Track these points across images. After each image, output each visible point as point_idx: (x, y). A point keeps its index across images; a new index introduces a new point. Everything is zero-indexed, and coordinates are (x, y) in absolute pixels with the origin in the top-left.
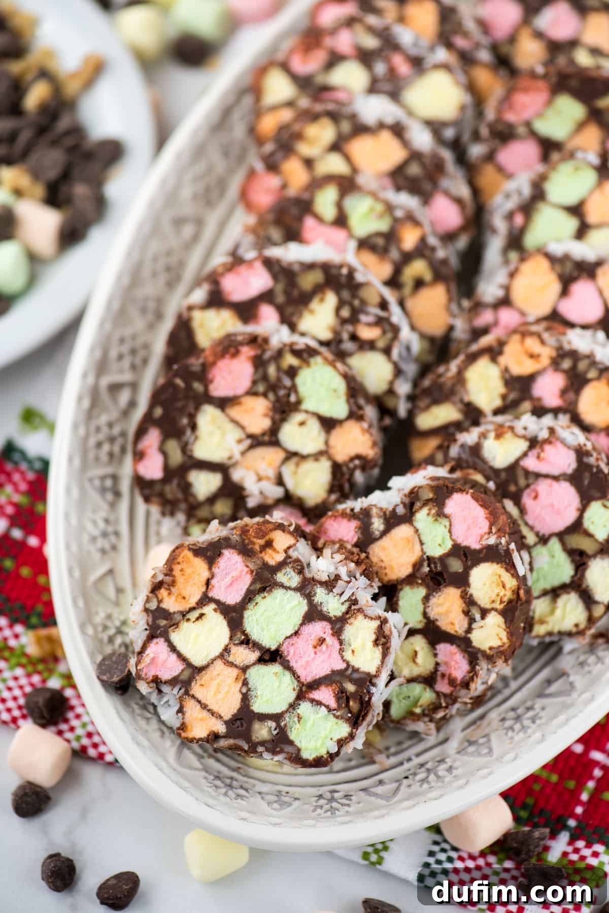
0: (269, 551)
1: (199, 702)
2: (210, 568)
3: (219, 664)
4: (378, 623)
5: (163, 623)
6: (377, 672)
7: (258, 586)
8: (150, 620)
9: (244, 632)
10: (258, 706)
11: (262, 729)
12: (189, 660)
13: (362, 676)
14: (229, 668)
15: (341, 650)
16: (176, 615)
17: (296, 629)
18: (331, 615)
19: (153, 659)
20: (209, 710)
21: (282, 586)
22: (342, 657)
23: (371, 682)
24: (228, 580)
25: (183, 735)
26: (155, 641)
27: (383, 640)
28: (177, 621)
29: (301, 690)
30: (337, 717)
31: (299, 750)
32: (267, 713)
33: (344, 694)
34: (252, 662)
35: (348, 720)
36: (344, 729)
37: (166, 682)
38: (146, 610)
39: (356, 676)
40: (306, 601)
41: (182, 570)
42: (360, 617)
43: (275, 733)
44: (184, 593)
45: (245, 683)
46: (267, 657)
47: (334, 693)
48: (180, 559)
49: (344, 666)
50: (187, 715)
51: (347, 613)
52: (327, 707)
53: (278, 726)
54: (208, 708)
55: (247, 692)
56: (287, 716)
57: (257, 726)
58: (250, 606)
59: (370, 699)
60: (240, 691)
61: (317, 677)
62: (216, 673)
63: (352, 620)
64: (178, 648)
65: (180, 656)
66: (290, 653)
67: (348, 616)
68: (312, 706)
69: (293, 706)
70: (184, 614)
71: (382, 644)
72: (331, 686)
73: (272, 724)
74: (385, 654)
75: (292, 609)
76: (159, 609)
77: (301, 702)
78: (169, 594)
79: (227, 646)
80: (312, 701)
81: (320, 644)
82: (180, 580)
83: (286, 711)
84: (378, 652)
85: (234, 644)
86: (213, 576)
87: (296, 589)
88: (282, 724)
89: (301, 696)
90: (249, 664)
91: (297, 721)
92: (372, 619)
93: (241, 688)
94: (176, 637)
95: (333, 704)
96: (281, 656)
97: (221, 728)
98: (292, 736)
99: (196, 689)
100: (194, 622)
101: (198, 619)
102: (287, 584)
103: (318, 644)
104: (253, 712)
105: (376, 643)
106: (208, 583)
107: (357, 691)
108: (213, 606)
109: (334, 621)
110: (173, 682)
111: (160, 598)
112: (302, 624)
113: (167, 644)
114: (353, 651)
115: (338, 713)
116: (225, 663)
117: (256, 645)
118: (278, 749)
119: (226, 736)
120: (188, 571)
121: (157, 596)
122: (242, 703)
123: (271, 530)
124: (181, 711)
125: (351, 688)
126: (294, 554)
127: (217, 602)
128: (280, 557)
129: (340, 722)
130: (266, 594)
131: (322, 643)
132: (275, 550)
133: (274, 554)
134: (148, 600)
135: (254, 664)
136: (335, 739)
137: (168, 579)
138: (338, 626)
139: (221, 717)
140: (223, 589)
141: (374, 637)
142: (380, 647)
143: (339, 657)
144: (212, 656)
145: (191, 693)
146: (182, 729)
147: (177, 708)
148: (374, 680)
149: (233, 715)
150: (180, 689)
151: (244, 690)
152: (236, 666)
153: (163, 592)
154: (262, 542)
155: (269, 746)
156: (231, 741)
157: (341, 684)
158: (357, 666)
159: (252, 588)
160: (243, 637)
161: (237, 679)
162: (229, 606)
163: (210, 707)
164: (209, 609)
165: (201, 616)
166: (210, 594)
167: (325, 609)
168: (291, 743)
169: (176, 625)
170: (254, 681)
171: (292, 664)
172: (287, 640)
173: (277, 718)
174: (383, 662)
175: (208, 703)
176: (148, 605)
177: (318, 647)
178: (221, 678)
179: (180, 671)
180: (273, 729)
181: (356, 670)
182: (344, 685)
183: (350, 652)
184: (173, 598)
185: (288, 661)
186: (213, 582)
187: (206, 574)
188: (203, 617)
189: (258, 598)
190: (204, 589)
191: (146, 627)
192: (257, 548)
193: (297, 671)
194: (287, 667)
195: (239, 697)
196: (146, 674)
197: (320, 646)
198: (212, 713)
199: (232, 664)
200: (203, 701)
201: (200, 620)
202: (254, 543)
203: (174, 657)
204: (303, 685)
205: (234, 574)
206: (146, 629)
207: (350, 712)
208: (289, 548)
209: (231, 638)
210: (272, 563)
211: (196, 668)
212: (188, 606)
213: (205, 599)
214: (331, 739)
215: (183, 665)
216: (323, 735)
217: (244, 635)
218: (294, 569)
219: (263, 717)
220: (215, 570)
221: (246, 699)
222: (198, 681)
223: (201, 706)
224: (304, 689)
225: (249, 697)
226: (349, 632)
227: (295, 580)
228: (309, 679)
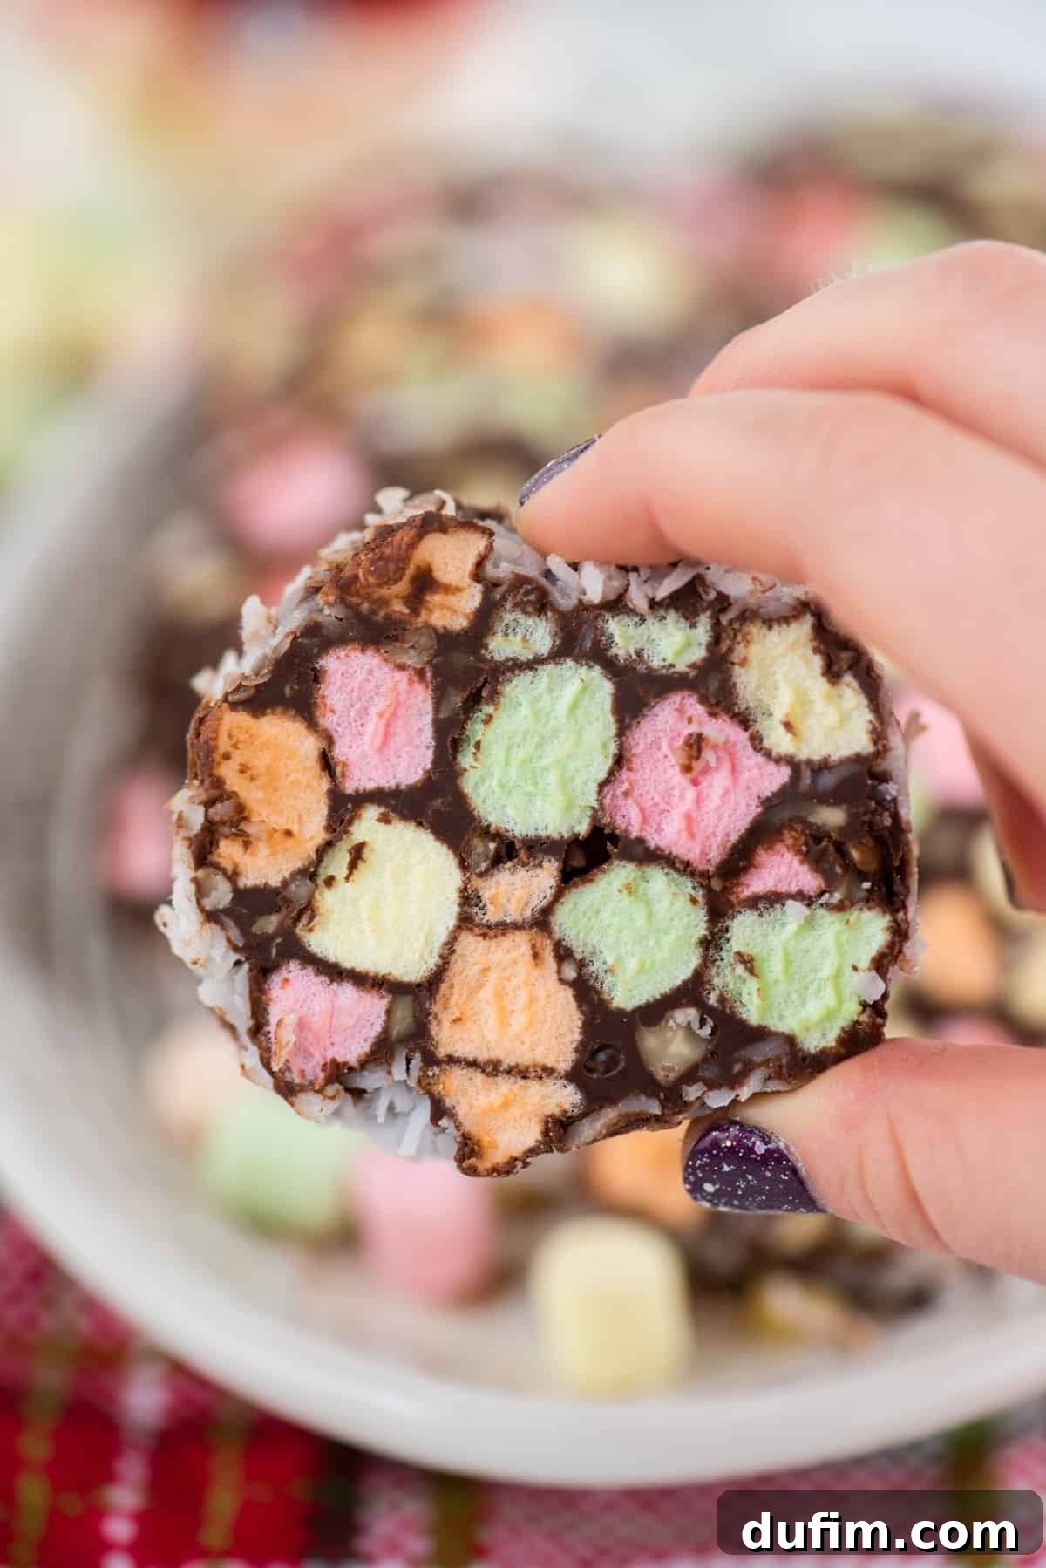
0: (435, 599)
1: (473, 1064)
2: (312, 724)
3: (470, 944)
4: (806, 622)
5: (270, 924)
6: (875, 742)
7: (457, 700)
8: (234, 933)
9: (487, 833)
10: (626, 993)
11: (667, 1043)
12: (391, 978)
13: (845, 772)
14: (500, 939)
15: (756, 741)
16: (293, 887)
17: (613, 749)
18: (681, 667)
19: (301, 1025)
20: (509, 1072)
21: (517, 666)
22: (768, 754)
23: (873, 775)
24: (373, 727)
25: (483, 1165)
26: (276, 980)
27: (846, 656)
28: (303, 902)
29: (710, 893)
30: (840, 908)
31: (790, 1040)
32: (658, 997)
33: (825, 843)
34: (550, 893)
35: (869, 900)
36: (873, 928)
37: (363, 1065)
38: (211, 916)
39: (828, 781)
40: (597, 672)
41: (243, 769)
42: (756, 631)
43: (706, 1031)
44: (281, 823)
45: (563, 954)
46: (578, 861)
47: (799, 852)
48: (224, 745)
49: (783, 775)
50: (461, 1111)
51: (716, 640)
52: (800, 896)
53: (706, 1011)
54: (504, 1067)
55: (580, 975)
56: (712, 974)
57: (650, 1041)
58: (466, 759)
59: (896, 817)
60: (562, 981)
61: (734, 838)
62: (473, 971)
63: (740, 650)
64: (347, 963)
65: (360, 980)
66: (630, 819)
67: (724, 648)
68: (761, 915)
69: (712, 943)
70: (310, 873)
71: (850, 668)
72: (782, 841)
73: (687, 1015)
74: (871, 687)
75: (574, 707)
76: (241, 895)
77: (729, 923)
78: (247, 845)
79: (466, 888)
80: (754, 903)
81: (695, 754)
82: (253, 794)
83: (706, 963)
84: (851, 694)
85: (481, 875)
86: (330, 741)
87: (556, 655)
88: (713, 1000)
89: (719, 909)
90: (545, 903)
91: (746, 975)
92: (786, 620)
93: (559, 972)
94: (323, 940)
95: (809, 880)
96: (614, 838)
97: (566, 1098)
98: (752, 1012)
99: (447, 1038)
100: (347, 878)
101: (353, 866)
102: (525, 655)
103: (691, 758)
104: (621, 1012)
105: (832, 674)
106: (327, 763)
107: (853, 818)
108: (371, 813)
109: (696, 677)
110: (381, 1052)
111: (227, 864)
112: (622, 730)
113: (310, 969)
114: (788, 726)
115: (837, 896)
116: (484, 936)
117: (537, 847)
118: (737, 1068)
119: (588, 1111)
120: (261, 762)
121: (218, 867)
122: (584, 1007)
123: (412, 546)
124: (439, 1111)
125: (832, 817)
126: (501, 571)
127: (377, 796)
128: (471, 599)
129: (853, 915)
130: (488, 709)
131: (699, 750)
132: (448, 589)
133: (452, 600)
134: (201, 891)
135: (558, 896)
136: (865, 963)
137: (221, 808)
138: (714, 685)
139: (549, 1071)
140: (375, 760)
141: (817, 662)
142: (848, 678)
143: (760, 759)
144: (442, 935)
145: (441, 1052)
146: (472, 1153)
147: (424, 1110)
148: (882, 766)
149: (577, 1050)
150: (408, 1061)
151: (570, 972)
152: (516, 926)
153: (228, 851)
154: (403, 587)
155: (709, 1072)
156: (609, 1115)
157: (804, 822)
158: (817, 756)
159: (443, 714)
160: (492, 846)
161: (536, 956)
162: (412, 789)
163: (508, 1061)
164: (368, 825)
165: (357, 853)
166: (350, 787)
167: (656, 663)
168: (760, 1034)
169: (308, 910)
170: (581, 936)
171: (652, 840)
172: (606, 790)
173: (691, 992)
174: (876, 709)
175: (496, 1054)
176: (208, 904)
177: (695, 764)
178: (493, 977)
179: (384, 1017)
180: (695, 1026)
181: (822, 767)
182: (811, 819)
183: (782, 730)
184: (262, 850)
185: (640, 841)
186: (340, 752)
187: (310, 746)
188: (366, 853)
189: (476, 729)
190: (325, 784)
191: (234, 957)
192: (399, 607)
193: (674, 853)
194: (646, 855)
195: (567, 997)
196: (302, 1073)
197: (698, 758)
198: (521, 1072)
199: (504, 928)
200: (482, 1057)
201: (361, 865)
202: (385, 602)
203: (347, 992)
204: (709, 878)
205: (380, 704)
206: (238, 963)
207: (863, 876)
208: (480, 564)
209: (464, 865)
210: (459, 623)
211: (419, 985)
212: (310, 848)
213: (344, 807)
214: (855, 968)
215: (382, 997)
216: (827, 971)
217: (493, 840)
218: (521, 607)
219: (655, 1012)
220: (327, 721)
221: (586, 991)
222: (440, 1016)
223: (483, 1071)
224: (716, 885)
225: (592, 982)
226: (747, 682)
227: (540, 635)
228: (716, 855)
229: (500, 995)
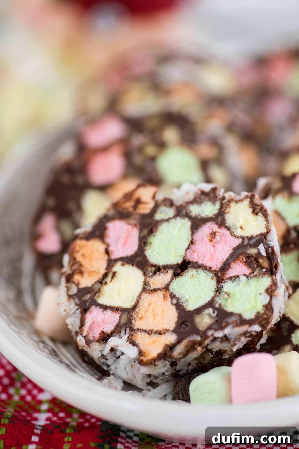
0: (141, 206)
1: (145, 331)
2: (103, 242)
3: (145, 296)
4: (248, 200)
5: (88, 297)
6: (267, 229)
7: (145, 231)
8: (77, 301)
9: (152, 266)
10: (192, 306)
11: (203, 319)
12: (122, 307)
13: (258, 238)
14: (154, 293)
15: (232, 233)
16: (95, 286)
17: (190, 239)
18: (211, 216)
19: (93, 323)
20: (156, 332)
21: (163, 221)
22: (235, 236)
24: (122, 241)
26: (88, 312)
27: (258, 208)
28: (97, 289)
29: (217, 276)
30: (256, 277)
31: (240, 315)
32: (201, 306)
33: (251, 258)
34: (169, 280)
35: (265, 274)
36: (266, 281)
37: (112, 333)
38: (71, 297)
39: (252, 242)
40: (186, 219)
42: (233, 205)
43: (215, 315)
44: (93, 269)
45: (173, 296)
46: (178, 271)
47: (244, 262)
49: (239, 241)
50: (141, 345)
51: (221, 207)
52: (244, 275)
53: (215, 309)
54: (154, 331)
55: (178, 302)
56: (217, 299)
57: (198, 319)
58: (147, 247)
59: (273, 250)
60: (172, 304)
61: (225, 260)
62: (146, 305)
63: (228, 210)
64: (108, 304)
65: (113, 309)
66: (194, 257)
67: (223, 210)
68: (233, 282)
69: (218, 290)
70: (101, 281)
71: (260, 211)
72: (239, 260)
73: (210, 310)
74: (265, 215)
75: (179, 231)
76: (79, 290)
77: (222, 284)
78: (82, 275)
79: (145, 281)
80: (230, 278)
82: (85, 262)
83: (215, 296)
84: (260, 217)
85: (149, 277)
86: (108, 246)
87: (175, 217)
88: (217, 305)
89: (220, 280)
90: (168, 282)
91: (227, 297)
93: (171, 301)
94: (102, 300)
95: (247, 271)
96: (189, 263)
97: (171, 338)
98: (229, 308)
99: (137, 324)
100: (111, 281)
102: (165, 217)
103: (212, 238)
104: (190, 311)
105: (255, 213)
106: (107, 252)
108: (119, 263)
109: (215, 218)
110: (117, 329)
111: (76, 282)
112: (193, 234)
113: (98, 308)
114: (241, 228)
115: (255, 274)
116: (149, 293)
117: (166, 267)
118: (224, 324)
119: (179, 342)
120: (88, 253)
121: (74, 282)
122: (179, 311)
125: (254, 251)
126: (160, 198)
127: (121, 259)
128: (151, 205)
129: (260, 279)
130: (154, 233)
131: (215, 235)
132: (145, 203)
133: (146, 206)
134: (68, 289)
135: (172, 280)
136: (263, 292)
137: (75, 267)
138: (220, 219)
139: (167, 330)
140: (121, 249)
141: (251, 210)
142: (260, 214)
143: (233, 238)
144: (137, 294)
145: (135, 328)
146: (142, 355)
149: (176, 323)
150: (125, 331)
151: (175, 301)
153: (77, 277)
154: (132, 203)
155: (215, 327)
156: (185, 342)
157: (245, 253)
158: (249, 235)
159: (142, 235)
160: (153, 269)
161: (164, 297)
162: (131, 256)
163: (156, 329)
164: (118, 267)
165: (114, 274)
166: (113, 257)
167: (204, 215)
168: (232, 314)
169: (99, 292)
170: (179, 293)
171: (200, 263)
172: (188, 251)
173: (211, 304)
174: (267, 221)
175: (151, 328)
176: (70, 293)
177: (213, 240)
178: (152, 307)
179: (119, 318)
180: (212, 314)
181: (250, 238)
182: (247, 252)
183: (239, 229)
184: (86, 276)
185: (197, 262)
186: (111, 249)
187: (102, 247)
188: (117, 275)
189: (150, 239)
190: (106, 257)
191: (76, 307)
192: (131, 209)
193: (207, 265)
194: (198, 266)
195: (173, 308)
196: (94, 337)
197: (214, 238)
198: (160, 333)
199: (155, 290)
200: (148, 329)
201: (115, 278)
202: (126, 208)
203: (109, 312)
204: (217, 272)
205: (123, 235)
206: (77, 309)
207: (264, 268)
208: (154, 196)
209: (145, 274)
210: (147, 211)
211: (130, 309)
212: (100, 276)
213: (111, 263)
214: (260, 294)
215: (118, 313)
216: (252, 296)
217: (154, 267)
218: (165, 205)
219: (199, 311)
220: (108, 240)
221: (179, 306)
222: (136, 319)
223: (148, 333)
224: (219, 274)
225: (181, 303)
226: (230, 219)
227: (171, 212)
228: (219, 265)
229: (154, 311)
